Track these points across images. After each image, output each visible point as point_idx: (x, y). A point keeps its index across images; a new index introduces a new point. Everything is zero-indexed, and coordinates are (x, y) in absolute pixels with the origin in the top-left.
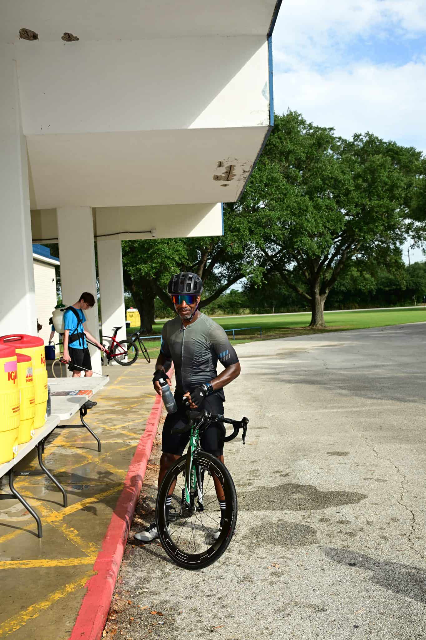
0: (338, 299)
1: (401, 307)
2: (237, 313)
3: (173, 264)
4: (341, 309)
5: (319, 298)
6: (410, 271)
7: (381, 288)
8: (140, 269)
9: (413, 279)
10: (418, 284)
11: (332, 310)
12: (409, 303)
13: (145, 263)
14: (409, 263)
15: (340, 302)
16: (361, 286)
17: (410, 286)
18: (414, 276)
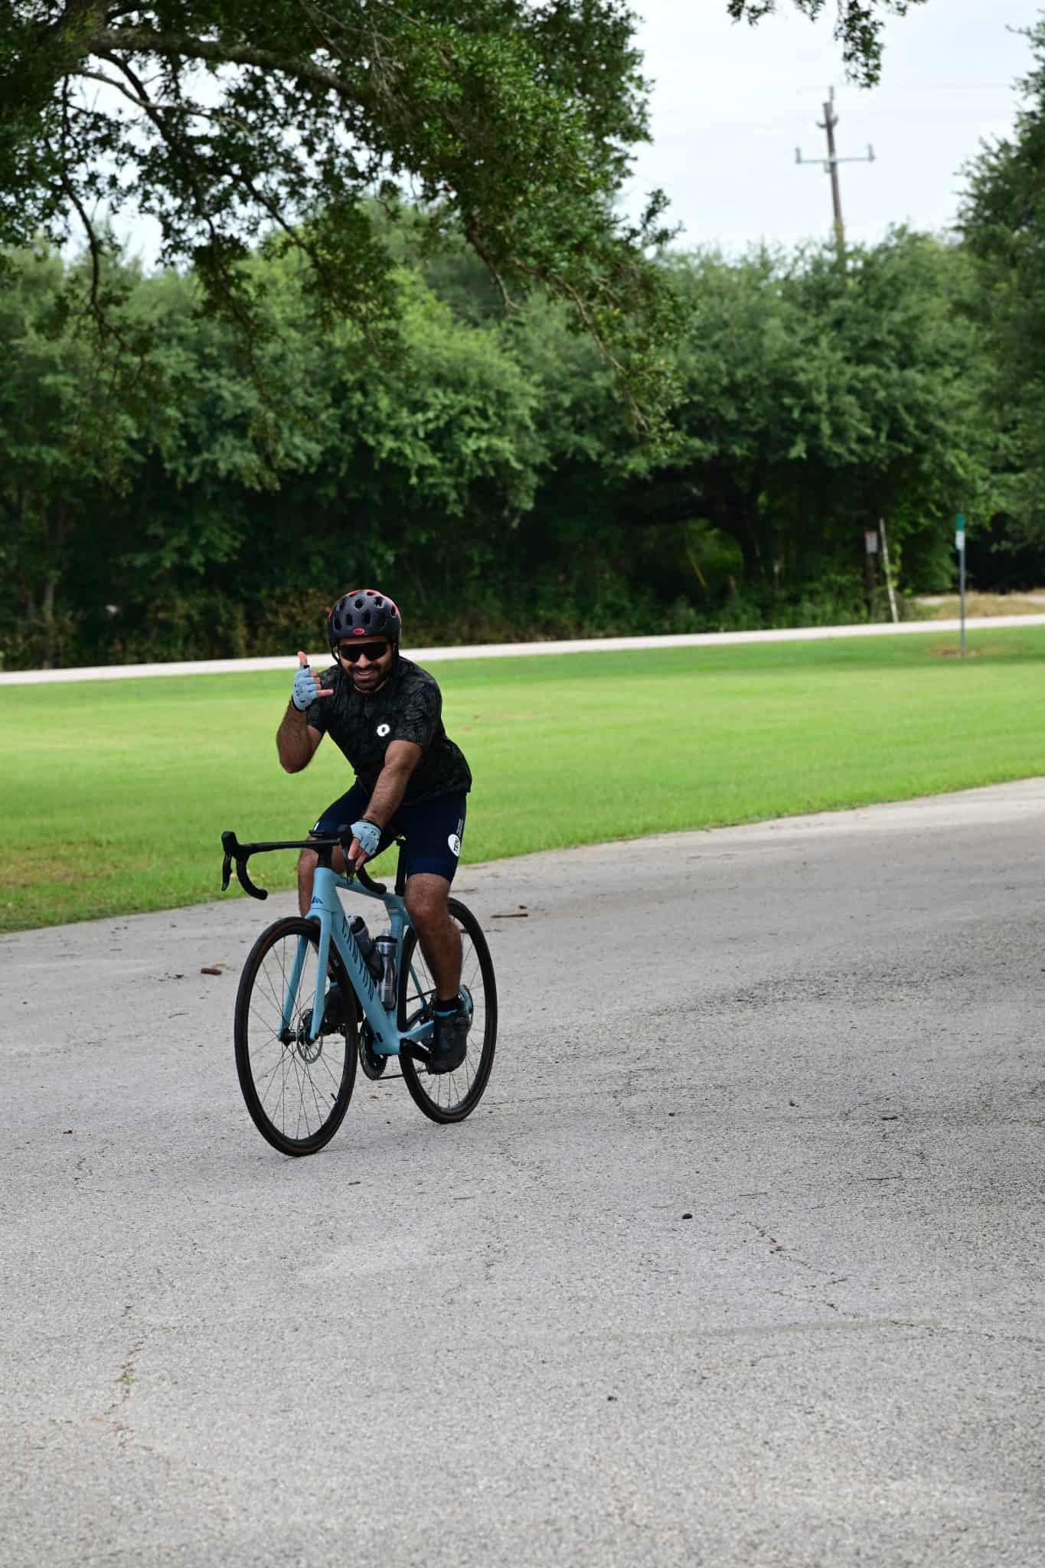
0: (196, 559)
1: (766, 621)
4: (229, 654)
6: (844, 302)
7: (580, 450)
9: (871, 370)
10: (910, 422)
11: (141, 661)
12: (840, 593)
14: (839, 228)
15: (216, 577)
16: (397, 433)
17: (839, 433)
18: (874, 344)
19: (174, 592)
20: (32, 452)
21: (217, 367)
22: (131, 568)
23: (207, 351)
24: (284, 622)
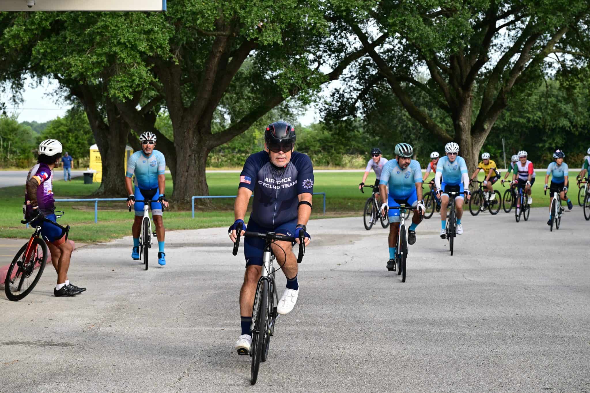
2: (338, 164)
3: (134, 58)
5: (469, 140)
8: (70, 65)
13: (81, 52)
19: (548, 153)
20: (517, 119)
21: (561, 102)
22: (538, 147)
23: (559, 98)
24: (573, 161)
